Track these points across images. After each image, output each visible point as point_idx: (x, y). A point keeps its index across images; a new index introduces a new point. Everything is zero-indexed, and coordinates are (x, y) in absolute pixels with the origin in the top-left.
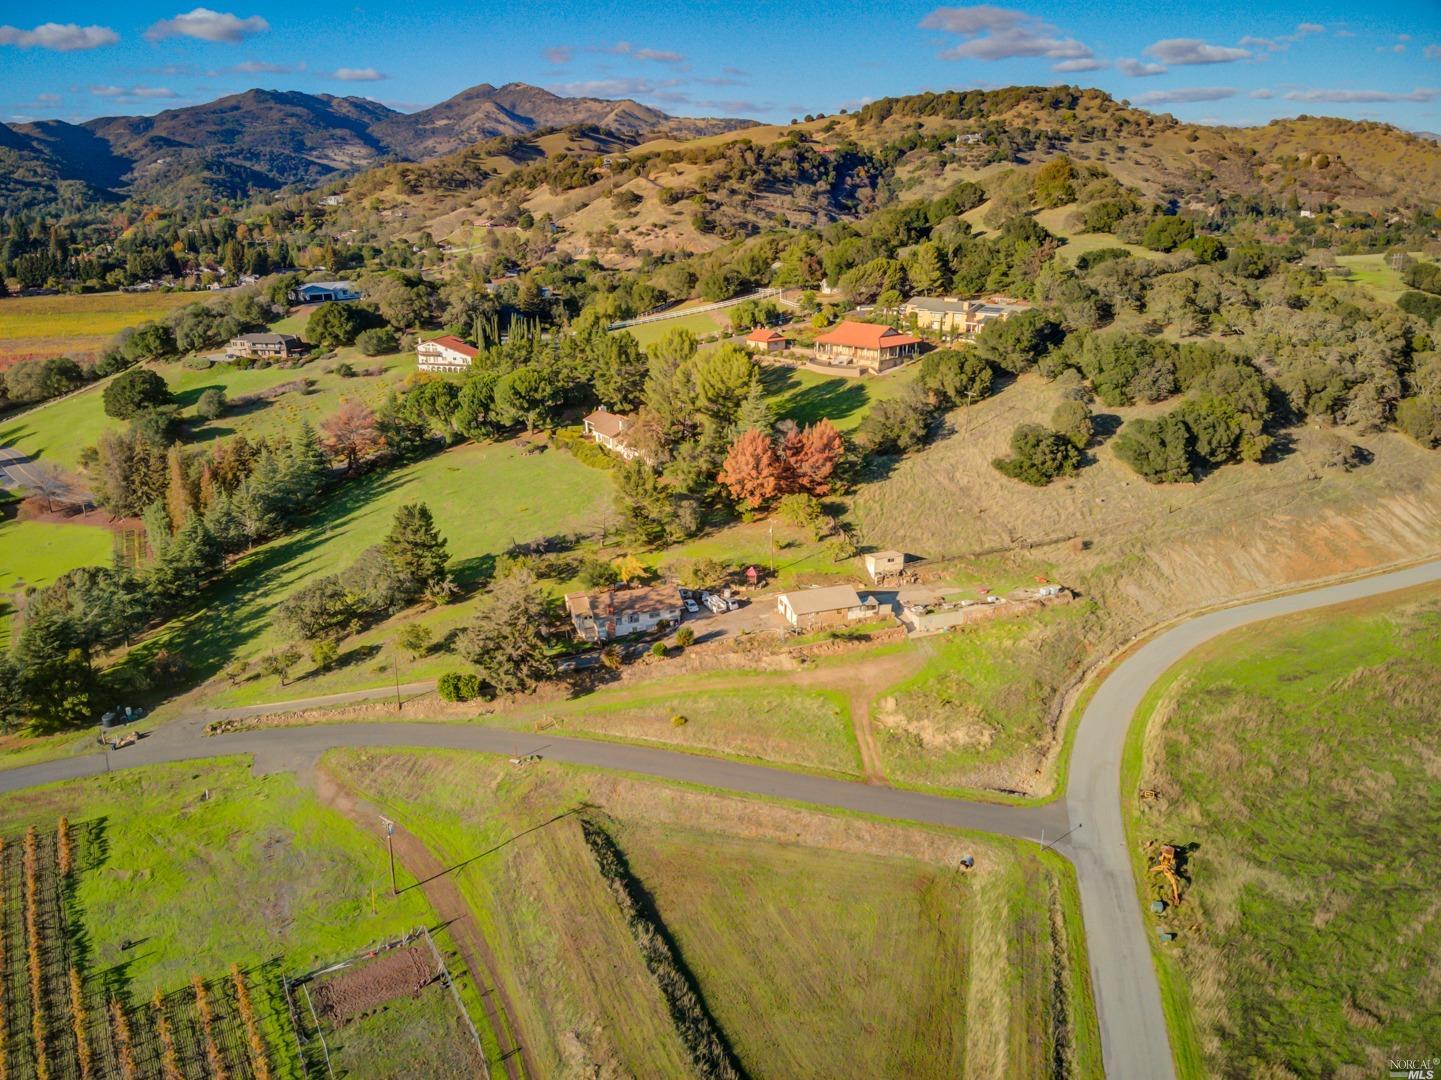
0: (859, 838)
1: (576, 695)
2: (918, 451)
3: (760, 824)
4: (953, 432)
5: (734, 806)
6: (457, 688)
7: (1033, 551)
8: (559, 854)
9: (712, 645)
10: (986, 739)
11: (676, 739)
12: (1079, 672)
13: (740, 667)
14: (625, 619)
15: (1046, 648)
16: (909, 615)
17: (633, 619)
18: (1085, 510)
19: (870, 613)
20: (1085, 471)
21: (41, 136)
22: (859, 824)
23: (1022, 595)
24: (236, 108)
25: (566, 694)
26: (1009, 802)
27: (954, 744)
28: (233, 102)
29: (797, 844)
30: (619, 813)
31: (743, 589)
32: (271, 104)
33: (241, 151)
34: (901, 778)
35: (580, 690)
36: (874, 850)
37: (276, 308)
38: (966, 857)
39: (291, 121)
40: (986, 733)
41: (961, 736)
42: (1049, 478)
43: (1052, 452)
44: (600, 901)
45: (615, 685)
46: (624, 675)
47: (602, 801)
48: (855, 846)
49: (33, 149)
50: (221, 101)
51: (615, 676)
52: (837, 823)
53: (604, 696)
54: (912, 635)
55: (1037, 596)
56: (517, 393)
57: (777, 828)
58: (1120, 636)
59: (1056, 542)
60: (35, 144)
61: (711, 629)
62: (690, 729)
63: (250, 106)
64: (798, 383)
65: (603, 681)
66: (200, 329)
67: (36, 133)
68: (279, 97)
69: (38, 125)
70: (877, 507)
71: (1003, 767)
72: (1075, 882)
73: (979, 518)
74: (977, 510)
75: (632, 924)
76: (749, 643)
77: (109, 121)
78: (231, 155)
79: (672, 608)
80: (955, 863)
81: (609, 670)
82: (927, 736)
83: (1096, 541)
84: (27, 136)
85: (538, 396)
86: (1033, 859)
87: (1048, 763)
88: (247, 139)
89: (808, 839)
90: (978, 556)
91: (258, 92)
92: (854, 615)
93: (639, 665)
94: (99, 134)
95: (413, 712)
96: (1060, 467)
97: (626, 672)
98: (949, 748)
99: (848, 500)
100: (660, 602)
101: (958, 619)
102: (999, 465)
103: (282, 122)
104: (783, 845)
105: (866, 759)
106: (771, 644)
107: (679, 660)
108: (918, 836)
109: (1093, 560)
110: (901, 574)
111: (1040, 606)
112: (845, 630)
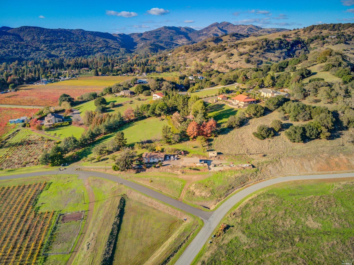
0: (168, 210)
1: (136, 173)
2: (238, 128)
3: (152, 204)
4: (249, 124)
5: (149, 200)
6: (115, 168)
7: (251, 155)
8: (113, 202)
9: (166, 167)
10: (208, 196)
11: (148, 185)
12: (243, 185)
13: (169, 172)
14: (152, 159)
15: (238, 178)
16: (211, 167)
17: (153, 159)
18: (270, 147)
19: (202, 165)
20: (276, 137)
21: (119, 37)
22: (170, 208)
23: (240, 165)
25: (135, 173)
26: (203, 209)
27: (201, 196)
28: (160, 30)
29: (157, 209)
30: (130, 197)
31: (180, 156)
32: (167, 30)
33: (159, 41)
34: (185, 200)
35: (138, 172)
36: (170, 213)
37: (131, 85)
38: (186, 218)
39: (171, 33)
40: (209, 194)
41: (203, 194)
42: (264, 138)
43: (266, 132)
44: (114, 212)
45: (144, 172)
46: (147, 171)
47: (128, 194)
48: (167, 212)
49: (117, 40)
50: (157, 29)
51: (145, 170)
52: (166, 207)
53: (142, 174)
54: (210, 171)
55: (243, 166)
56: (159, 108)
57: (155, 205)
58: (260, 178)
59: (258, 154)
60: (118, 39)
61: (168, 163)
62: (152, 183)
63: (163, 30)
64: (224, 109)
65: (143, 171)
66: (116, 89)
67: (118, 36)
68: (170, 28)
70: (220, 141)
71: (208, 202)
72: (202, 228)
73: (242, 146)
74: (242, 144)
75: (116, 217)
76: (173, 168)
77: (134, 34)
78: (157, 42)
79: (162, 158)
80: (183, 219)
81: (144, 169)
82: (196, 193)
83: (268, 155)
84: (116, 37)
85: (164, 109)
86: (197, 222)
87: (218, 203)
88: (161, 38)
89: (159, 209)
90: (236, 155)
91: (165, 27)
92: (198, 165)
93: (150, 169)
94: (132, 37)
95: (108, 172)
96: (268, 136)
97: (147, 170)
98: (199, 196)
99: (215, 138)
100: (160, 156)
101: (222, 169)
102: (254, 134)
103: (169, 34)
104: (154, 209)
105: (181, 195)
106: (178, 168)
107: (158, 169)
108: (179, 212)
109: (264, 159)
110: (216, 157)
111: (243, 169)
112: (195, 168)
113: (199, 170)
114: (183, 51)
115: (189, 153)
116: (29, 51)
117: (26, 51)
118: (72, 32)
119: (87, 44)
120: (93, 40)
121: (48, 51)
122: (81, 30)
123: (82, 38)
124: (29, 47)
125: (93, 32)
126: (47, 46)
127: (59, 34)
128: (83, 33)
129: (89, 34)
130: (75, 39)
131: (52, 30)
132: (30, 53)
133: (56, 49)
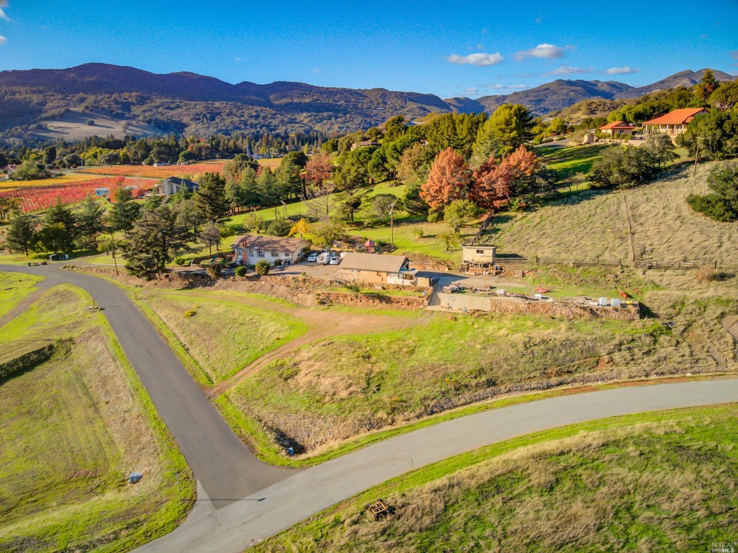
0: (123, 422)
3: (104, 386)
4: (682, 177)
5: (111, 368)
9: (278, 278)
10: (343, 394)
11: (173, 323)
12: (554, 380)
14: (254, 253)
16: (441, 292)
19: (407, 282)
21: (456, 104)
24: (547, 89)
25: (181, 287)
27: (311, 388)
28: (547, 87)
29: (98, 409)
30: (77, 351)
32: (565, 86)
33: (540, 109)
34: (231, 396)
35: (190, 287)
36: (116, 438)
39: (572, 94)
41: (328, 383)
45: (207, 289)
46: (216, 285)
47: (81, 342)
48: (115, 426)
50: (541, 86)
52: (129, 404)
54: (430, 308)
57: (106, 392)
58: (664, 367)
61: (301, 271)
62: (187, 320)
63: (554, 88)
65: (205, 285)
67: (454, 102)
68: (570, 83)
69: (456, 99)
73: (622, 238)
74: (627, 231)
77: (487, 98)
78: (535, 110)
80: (131, 474)
84: (450, 104)
86: (158, 504)
87: (361, 435)
88: (547, 103)
89: (106, 409)
91: (560, 81)
92: (393, 280)
93: (229, 281)
94: (482, 104)
97: (220, 281)
99: (520, 215)
101: (485, 305)
102: (692, 201)
103: (567, 94)
104: (94, 406)
105: (240, 373)
109: (714, 290)
110: (486, 265)
111: (587, 315)
112: (378, 289)
113: (388, 300)
114: (581, 112)
115: (396, 248)
116: (277, 124)
117: (270, 123)
118: (365, 94)
119: (385, 113)
120: (398, 108)
121: (310, 124)
122: (382, 89)
123: (379, 104)
124: (279, 116)
125: (402, 93)
126: (310, 116)
127: (338, 96)
128: (383, 94)
129: (396, 96)
130: (364, 106)
131: (327, 89)
132: (278, 126)
133: (324, 122)
